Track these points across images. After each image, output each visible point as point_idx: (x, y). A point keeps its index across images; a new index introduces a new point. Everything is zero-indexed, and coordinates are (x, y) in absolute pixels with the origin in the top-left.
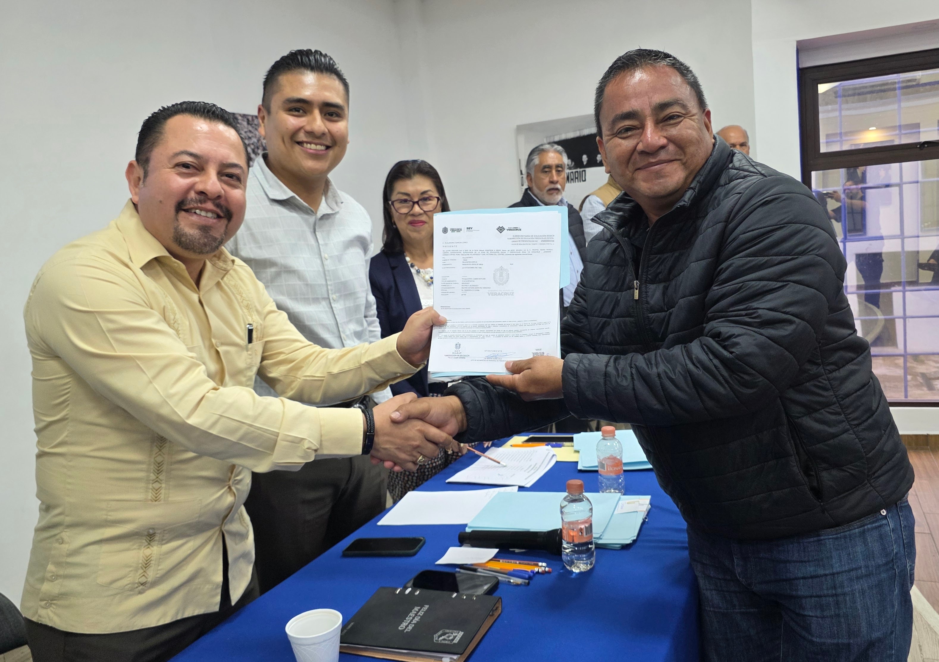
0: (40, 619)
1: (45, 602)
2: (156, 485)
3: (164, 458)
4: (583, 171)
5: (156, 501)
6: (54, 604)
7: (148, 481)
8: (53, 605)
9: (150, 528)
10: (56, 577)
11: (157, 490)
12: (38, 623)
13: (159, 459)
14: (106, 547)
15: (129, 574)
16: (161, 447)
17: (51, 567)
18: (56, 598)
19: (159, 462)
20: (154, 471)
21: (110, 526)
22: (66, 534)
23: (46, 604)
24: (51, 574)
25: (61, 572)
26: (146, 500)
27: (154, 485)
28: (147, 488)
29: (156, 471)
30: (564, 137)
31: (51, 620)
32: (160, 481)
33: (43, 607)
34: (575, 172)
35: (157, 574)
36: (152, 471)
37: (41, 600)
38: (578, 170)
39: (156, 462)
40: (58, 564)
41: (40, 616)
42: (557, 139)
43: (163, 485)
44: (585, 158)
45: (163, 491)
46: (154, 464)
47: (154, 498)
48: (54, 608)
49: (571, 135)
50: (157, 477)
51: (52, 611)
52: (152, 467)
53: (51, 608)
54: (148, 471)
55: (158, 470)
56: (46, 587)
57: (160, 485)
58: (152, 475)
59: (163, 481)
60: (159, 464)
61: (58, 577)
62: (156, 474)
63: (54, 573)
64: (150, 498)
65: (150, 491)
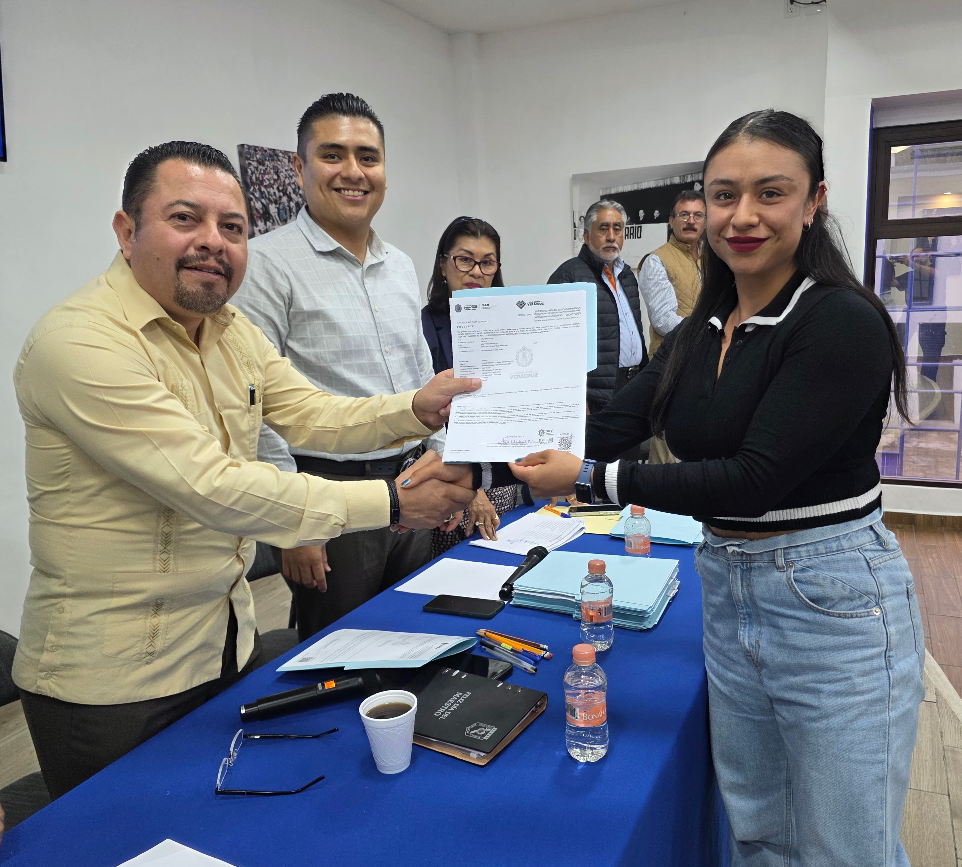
0: (39, 690)
1: (45, 673)
2: (164, 556)
3: (171, 528)
4: (638, 227)
5: (164, 572)
6: (55, 675)
7: (155, 551)
8: (53, 676)
9: (158, 599)
10: (56, 647)
11: (165, 561)
12: (37, 695)
13: (167, 529)
14: (111, 617)
15: (136, 644)
16: (168, 517)
17: (50, 637)
18: (57, 669)
19: (166, 532)
20: (162, 541)
21: (116, 597)
22: (67, 603)
23: (46, 675)
24: (51, 645)
25: (63, 641)
26: (154, 571)
27: (162, 556)
28: (155, 559)
29: (164, 542)
30: (621, 189)
31: (50, 690)
32: (168, 552)
33: (42, 678)
34: (631, 228)
35: (165, 643)
36: (160, 542)
37: (41, 671)
38: (634, 225)
39: (164, 532)
40: (59, 634)
41: (39, 687)
42: (613, 191)
43: (172, 556)
44: (641, 213)
45: (171, 562)
46: (162, 534)
47: (163, 569)
48: (55, 679)
49: (628, 188)
50: (165, 548)
51: (52, 682)
52: (160, 537)
53: (52, 679)
54: (155, 542)
55: (166, 541)
56: (46, 658)
57: (168, 556)
58: (159, 545)
59: (172, 552)
60: (167, 534)
61: (59, 647)
62: (164, 545)
63: (54, 643)
64: (158, 569)
65: (158, 561)
